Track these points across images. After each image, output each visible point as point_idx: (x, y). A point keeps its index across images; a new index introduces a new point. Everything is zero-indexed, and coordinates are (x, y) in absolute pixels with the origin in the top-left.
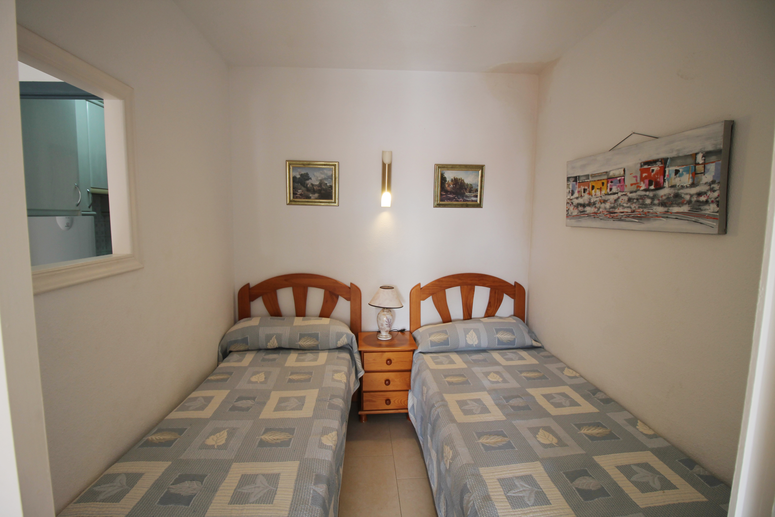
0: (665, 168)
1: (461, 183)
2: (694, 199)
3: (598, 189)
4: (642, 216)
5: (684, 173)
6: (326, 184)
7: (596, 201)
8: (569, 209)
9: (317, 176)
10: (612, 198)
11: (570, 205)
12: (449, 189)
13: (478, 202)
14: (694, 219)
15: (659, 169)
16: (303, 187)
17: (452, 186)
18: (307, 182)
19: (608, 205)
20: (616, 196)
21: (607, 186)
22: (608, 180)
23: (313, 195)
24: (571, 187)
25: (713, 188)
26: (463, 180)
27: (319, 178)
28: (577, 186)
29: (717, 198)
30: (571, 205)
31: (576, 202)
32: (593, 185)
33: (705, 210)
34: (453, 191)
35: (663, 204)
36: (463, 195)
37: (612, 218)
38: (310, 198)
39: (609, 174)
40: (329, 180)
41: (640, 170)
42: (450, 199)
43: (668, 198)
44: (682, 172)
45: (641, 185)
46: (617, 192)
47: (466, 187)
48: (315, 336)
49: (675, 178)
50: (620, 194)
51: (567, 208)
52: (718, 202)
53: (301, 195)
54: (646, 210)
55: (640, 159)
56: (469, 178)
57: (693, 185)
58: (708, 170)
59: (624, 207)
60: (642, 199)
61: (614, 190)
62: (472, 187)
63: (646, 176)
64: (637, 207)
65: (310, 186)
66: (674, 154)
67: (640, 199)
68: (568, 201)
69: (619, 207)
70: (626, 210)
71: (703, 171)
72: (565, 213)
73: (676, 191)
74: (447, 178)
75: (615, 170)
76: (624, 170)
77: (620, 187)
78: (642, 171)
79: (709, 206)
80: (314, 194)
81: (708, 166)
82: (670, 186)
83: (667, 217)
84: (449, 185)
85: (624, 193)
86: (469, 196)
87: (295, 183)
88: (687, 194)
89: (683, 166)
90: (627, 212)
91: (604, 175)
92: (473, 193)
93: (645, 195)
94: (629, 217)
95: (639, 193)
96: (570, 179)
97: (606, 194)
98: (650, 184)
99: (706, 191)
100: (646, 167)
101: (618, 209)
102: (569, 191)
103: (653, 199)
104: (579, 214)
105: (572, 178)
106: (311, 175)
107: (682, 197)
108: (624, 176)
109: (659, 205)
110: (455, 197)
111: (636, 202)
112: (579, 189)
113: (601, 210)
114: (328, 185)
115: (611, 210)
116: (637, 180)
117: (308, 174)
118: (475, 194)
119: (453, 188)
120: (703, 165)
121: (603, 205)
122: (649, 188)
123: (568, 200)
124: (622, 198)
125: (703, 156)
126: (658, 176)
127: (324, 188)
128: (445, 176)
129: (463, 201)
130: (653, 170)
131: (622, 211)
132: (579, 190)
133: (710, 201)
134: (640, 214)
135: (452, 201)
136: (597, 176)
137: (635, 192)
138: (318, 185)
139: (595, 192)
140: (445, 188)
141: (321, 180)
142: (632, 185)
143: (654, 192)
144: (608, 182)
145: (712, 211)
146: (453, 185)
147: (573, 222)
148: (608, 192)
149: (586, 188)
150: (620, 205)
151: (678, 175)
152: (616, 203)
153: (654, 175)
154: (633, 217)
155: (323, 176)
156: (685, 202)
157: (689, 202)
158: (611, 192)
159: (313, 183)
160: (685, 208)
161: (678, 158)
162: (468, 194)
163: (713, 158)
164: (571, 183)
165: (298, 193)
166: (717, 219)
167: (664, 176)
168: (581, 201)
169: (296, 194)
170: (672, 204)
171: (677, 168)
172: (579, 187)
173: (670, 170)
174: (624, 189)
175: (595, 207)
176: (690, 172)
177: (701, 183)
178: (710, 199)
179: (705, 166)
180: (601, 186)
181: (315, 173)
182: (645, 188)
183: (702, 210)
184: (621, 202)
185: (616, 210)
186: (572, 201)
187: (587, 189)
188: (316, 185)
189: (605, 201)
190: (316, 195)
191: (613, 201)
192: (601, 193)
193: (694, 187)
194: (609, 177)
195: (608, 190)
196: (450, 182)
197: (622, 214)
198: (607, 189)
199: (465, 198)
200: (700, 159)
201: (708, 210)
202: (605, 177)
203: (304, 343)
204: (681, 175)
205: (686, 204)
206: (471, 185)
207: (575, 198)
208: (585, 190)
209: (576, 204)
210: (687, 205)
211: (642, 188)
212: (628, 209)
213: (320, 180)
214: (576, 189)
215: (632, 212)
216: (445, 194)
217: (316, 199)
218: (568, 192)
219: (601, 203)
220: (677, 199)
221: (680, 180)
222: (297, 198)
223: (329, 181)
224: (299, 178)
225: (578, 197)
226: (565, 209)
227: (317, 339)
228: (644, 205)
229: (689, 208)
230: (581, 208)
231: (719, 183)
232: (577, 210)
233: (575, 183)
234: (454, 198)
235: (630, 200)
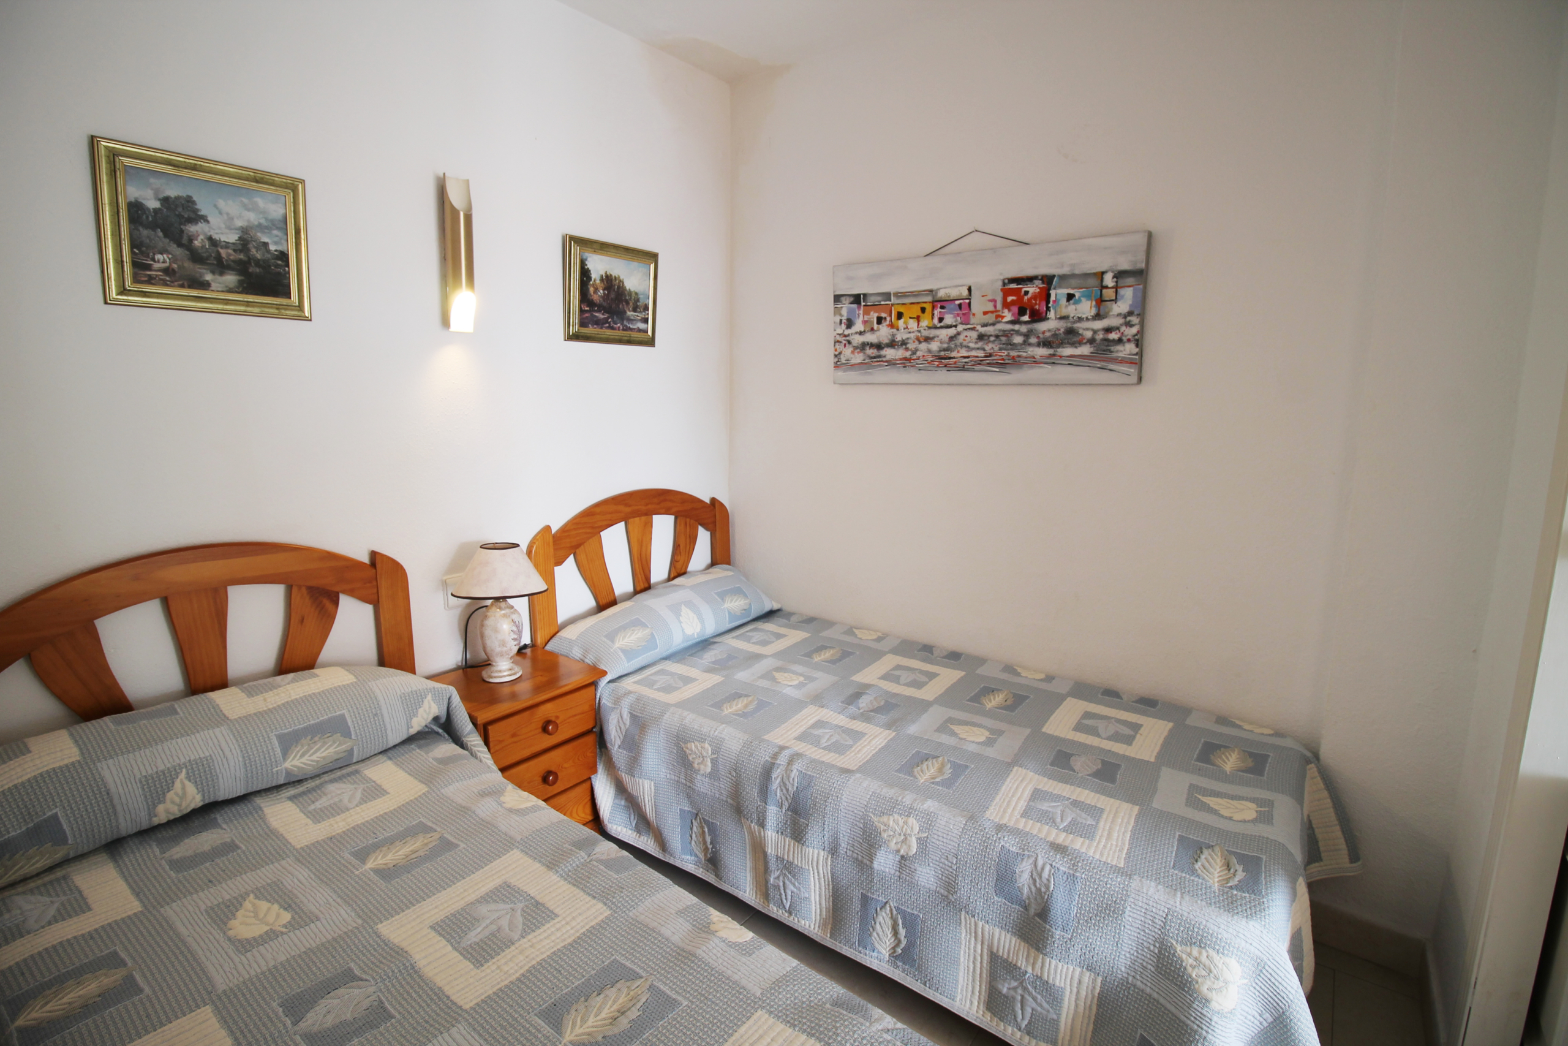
0: (1049, 289)
1: (619, 287)
2: (1100, 336)
3: (910, 318)
4: (1007, 361)
5: (1082, 298)
6: (266, 244)
7: (908, 338)
8: (840, 353)
9: (228, 214)
10: (945, 334)
11: (845, 345)
12: (596, 298)
13: (650, 333)
14: (1099, 364)
15: (1038, 290)
16: (175, 246)
17: (601, 291)
18: (192, 229)
19: (935, 346)
20: (952, 331)
21: (933, 315)
22: (936, 303)
23: (217, 277)
24: (844, 312)
25: (1130, 321)
26: (621, 282)
27: (239, 223)
28: (861, 312)
29: (1136, 335)
30: (847, 345)
31: (857, 340)
32: (901, 311)
33: (1117, 351)
34: (605, 304)
35: (1046, 343)
36: (621, 315)
37: (946, 366)
38: (205, 286)
39: (936, 293)
40: (275, 232)
41: (1002, 290)
42: (598, 323)
43: (1055, 335)
44: (1079, 298)
45: (1003, 315)
46: (954, 324)
47: (627, 298)
48: (337, 726)
49: (1066, 306)
50: (960, 328)
51: (836, 350)
52: (1137, 340)
53: (167, 271)
54: (1013, 353)
55: (1001, 274)
56: (633, 279)
57: (1098, 316)
58: (1123, 297)
59: (969, 348)
60: (1007, 336)
61: (949, 319)
62: (638, 300)
63: (1013, 300)
64: (996, 348)
65: (203, 246)
66: (1065, 271)
67: (1002, 336)
68: (838, 338)
69: (959, 349)
70: (974, 353)
71: (1114, 298)
72: (833, 360)
73: (1069, 325)
74: (592, 272)
75: (950, 287)
76: (970, 289)
77: (961, 315)
78: (1006, 293)
79: (1124, 346)
80: (221, 274)
81: (1121, 292)
82: (1058, 316)
83: (1054, 363)
84: (596, 290)
85: (969, 326)
86: (632, 318)
87: (141, 229)
88: (1087, 329)
89: (1081, 288)
90: (977, 357)
91: (927, 295)
92: (640, 312)
93: (1013, 330)
94: (980, 364)
95: (1000, 326)
96: (843, 299)
97: (930, 328)
98: (1022, 312)
99: (1118, 325)
100: (1013, 286)
101: (958, 352)
102: (841, 320)
103: (1027, 335)
104: (866, 361)
105: (848, 298)
106: (203, 206)
107: (1080, 334)
108: (970, 299)
109: (1038, 345)
110: (608, 318)
111: (994, 341)
112: (865, 316)
113: (919, 354)
114: (272, 248)
115: (942, 353)
116: (995, 306)
117: (194, 203)
118: (641, 315)
119: (605, 297)
120: (1114, 290)
121: (924, 346)
122: (1019, 319)
123: (838, 336)
124: (966, 333)
125: (1114, 277)
126: (1036, 300)
127: (259, 256)
128: (588, 266)
129: (623, 330)
130: (1027, 293)
131: (966, 354)
132: (866, 319)
133: (1125, 339)
134: (1003, 359)
135: (601, 328)
136: (909, 296)
137: (993, 324)
138: (233, 244)
139: (905, 323)
140: (589, 296)
141: (245, 231)
142: (985, 313)
143: (1030, 326)
144: (933, 308)
145: (1128, 353)
146: (604, 290)
147: (852, 376)
148: (934, 325)
149: (883, 315)
150: (962, 346)
151: (1071, 302)
152: (953, 342)
153: (1029, 300)
154: (989, 364)
155: (252, 218)
156: (1085, 341)
157: (1091, 341)
158: (942, 324)
159: (216, 237)
160: (1085, 350)
161: (1073, 276)
162: (632, 313)
163: (1130, 281)
164: (846, 308)
165: (156, 266)
166: (1136, 363)
167: (1048, 302)
168: (870, 338)
169: (148, 267)
170: (1062, 343)
171: (1071, 291)
172: (866, 313)
173: (1058, 293)
174: (969, 319)
175: (907, 349)
176: (1093, 298)
177: (1111, 313)
178: (1126, 336)
179: (1116, 292)
180: (919, 313)
181: (221, 203)
182: (1013, 318)
183: (1112, 352)
184: (964, 340)
185: (954, 354)
186: (848, 338)
187: (885, 318)
188: (227, 245)
189: (928, 339)
190: (231, 279)
191: (947, 339)
192: (918, 325)
193: (1099, 320)
194: (935, 299)
195: (936, 321)
196: (598, 282)
197: (966, 360)
198: (933, 318)
199: (625, 323)
200: (1109, 280)
201: (1121, 351)
202: (929, 299)
203: (304, 760)
204: (1078, 302)
205: (1086, 343)
206: (636, 294)
207: (856, 333)
208: (880, 320)
209: (860, 343)
210: (1088, 346)
211: (1005, 320)
212: (978, 351)
213: (242, 228)
214: (859, 316)
215: (986, 356)
216: (588, 309)
217: (230, 291)
218: (838, 321)
219: (920, 342)
220: (1071, 336)
221: (1076, 310)
222: (150, 281)
223: (277, 236)
224: (156, 210)
225: (864, 331)
226: (832, 353)
227: (347, 734)
228: (1011, 345)
229: (1092, 350)
230: (871, 352)
231: (1138, 315)
232: (862, 354)
233: (855, 306)
234: (606, 321)
235: (981, 337)
